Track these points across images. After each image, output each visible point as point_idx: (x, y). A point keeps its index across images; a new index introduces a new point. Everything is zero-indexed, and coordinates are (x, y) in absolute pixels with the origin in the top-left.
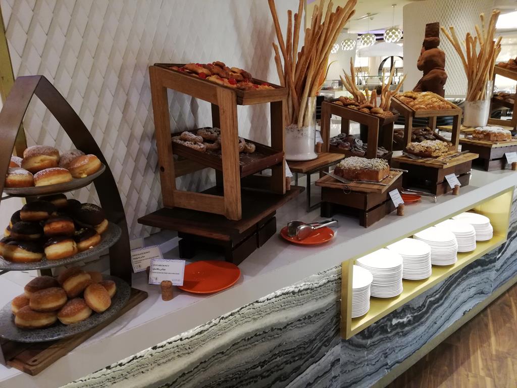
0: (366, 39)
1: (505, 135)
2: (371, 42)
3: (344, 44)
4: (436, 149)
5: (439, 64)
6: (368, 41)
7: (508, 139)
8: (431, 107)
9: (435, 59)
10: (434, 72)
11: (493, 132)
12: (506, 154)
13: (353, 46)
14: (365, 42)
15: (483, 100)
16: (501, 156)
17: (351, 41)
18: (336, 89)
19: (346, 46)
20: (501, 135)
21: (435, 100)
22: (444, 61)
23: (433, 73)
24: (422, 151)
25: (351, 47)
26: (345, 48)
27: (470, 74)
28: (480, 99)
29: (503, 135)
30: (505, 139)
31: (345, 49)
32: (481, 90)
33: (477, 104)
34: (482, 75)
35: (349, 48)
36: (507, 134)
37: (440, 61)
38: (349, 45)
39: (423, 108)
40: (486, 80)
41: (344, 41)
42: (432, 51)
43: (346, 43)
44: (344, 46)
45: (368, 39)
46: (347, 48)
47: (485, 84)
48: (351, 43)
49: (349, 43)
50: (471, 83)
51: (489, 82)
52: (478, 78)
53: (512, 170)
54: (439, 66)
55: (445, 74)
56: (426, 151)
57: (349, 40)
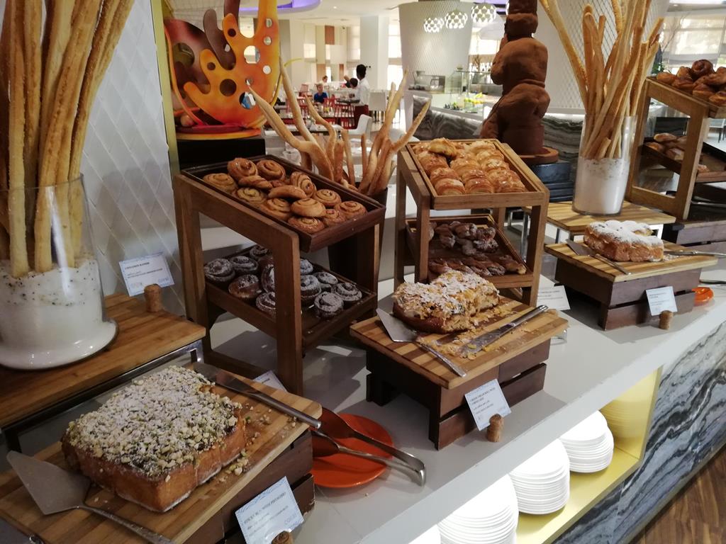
0: (480, 12)
1: (650, 248)
2: (488, 16)
3: (449, 18)
4: (453, 315)
5: (532, 73)
6: (484, 15)
7: (656, 257)
8: (476, 186)
9: (524, 61)
10: (523, 90)
11: (623, 240)
12: (649, 293)
13: (463, 21)
14: (480, 16)
15: (614, 157)
16: (636, 297)
17: (460, 14)
18: (435, 90)
19: (453, 21)
20: (639, 247)
21: (494, 163)
22: (543, 66)
23: (521, 91)
24: (419, 316)
25: (459, 24)
26: (450, 24)
27: (591, 99)
28: (607, 155)
29: (646, 248)
30: (648, 258)
31: (451, 27)
32: (611, 135)
33: (600, 166)
34: (614, 103)
35: (456, 26)
36: (654, 245)
37: (535, 67)
38: (456, 21)
39: (457, 188)
40: (623, 114)
41: (450, 14)
42: (520, 43)
43: (453, 17)
44: (450, 21)
45: (484, 11)
46: (453, 25)
47: (621, 121)
48: (460, 17)
49: (457, 17)
50: (591, 119)
51: (629, 118)
52: (605, 110)
53: (660, 327)
54: (532, 77)
55: (544, 93)
56: (430, 316)
57: (457, 12)
